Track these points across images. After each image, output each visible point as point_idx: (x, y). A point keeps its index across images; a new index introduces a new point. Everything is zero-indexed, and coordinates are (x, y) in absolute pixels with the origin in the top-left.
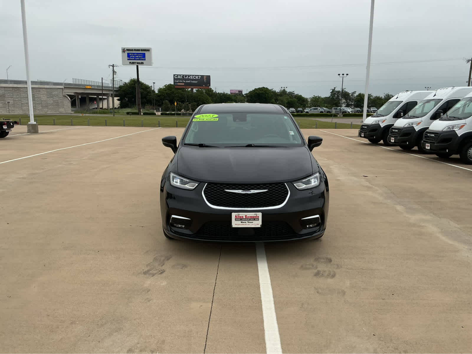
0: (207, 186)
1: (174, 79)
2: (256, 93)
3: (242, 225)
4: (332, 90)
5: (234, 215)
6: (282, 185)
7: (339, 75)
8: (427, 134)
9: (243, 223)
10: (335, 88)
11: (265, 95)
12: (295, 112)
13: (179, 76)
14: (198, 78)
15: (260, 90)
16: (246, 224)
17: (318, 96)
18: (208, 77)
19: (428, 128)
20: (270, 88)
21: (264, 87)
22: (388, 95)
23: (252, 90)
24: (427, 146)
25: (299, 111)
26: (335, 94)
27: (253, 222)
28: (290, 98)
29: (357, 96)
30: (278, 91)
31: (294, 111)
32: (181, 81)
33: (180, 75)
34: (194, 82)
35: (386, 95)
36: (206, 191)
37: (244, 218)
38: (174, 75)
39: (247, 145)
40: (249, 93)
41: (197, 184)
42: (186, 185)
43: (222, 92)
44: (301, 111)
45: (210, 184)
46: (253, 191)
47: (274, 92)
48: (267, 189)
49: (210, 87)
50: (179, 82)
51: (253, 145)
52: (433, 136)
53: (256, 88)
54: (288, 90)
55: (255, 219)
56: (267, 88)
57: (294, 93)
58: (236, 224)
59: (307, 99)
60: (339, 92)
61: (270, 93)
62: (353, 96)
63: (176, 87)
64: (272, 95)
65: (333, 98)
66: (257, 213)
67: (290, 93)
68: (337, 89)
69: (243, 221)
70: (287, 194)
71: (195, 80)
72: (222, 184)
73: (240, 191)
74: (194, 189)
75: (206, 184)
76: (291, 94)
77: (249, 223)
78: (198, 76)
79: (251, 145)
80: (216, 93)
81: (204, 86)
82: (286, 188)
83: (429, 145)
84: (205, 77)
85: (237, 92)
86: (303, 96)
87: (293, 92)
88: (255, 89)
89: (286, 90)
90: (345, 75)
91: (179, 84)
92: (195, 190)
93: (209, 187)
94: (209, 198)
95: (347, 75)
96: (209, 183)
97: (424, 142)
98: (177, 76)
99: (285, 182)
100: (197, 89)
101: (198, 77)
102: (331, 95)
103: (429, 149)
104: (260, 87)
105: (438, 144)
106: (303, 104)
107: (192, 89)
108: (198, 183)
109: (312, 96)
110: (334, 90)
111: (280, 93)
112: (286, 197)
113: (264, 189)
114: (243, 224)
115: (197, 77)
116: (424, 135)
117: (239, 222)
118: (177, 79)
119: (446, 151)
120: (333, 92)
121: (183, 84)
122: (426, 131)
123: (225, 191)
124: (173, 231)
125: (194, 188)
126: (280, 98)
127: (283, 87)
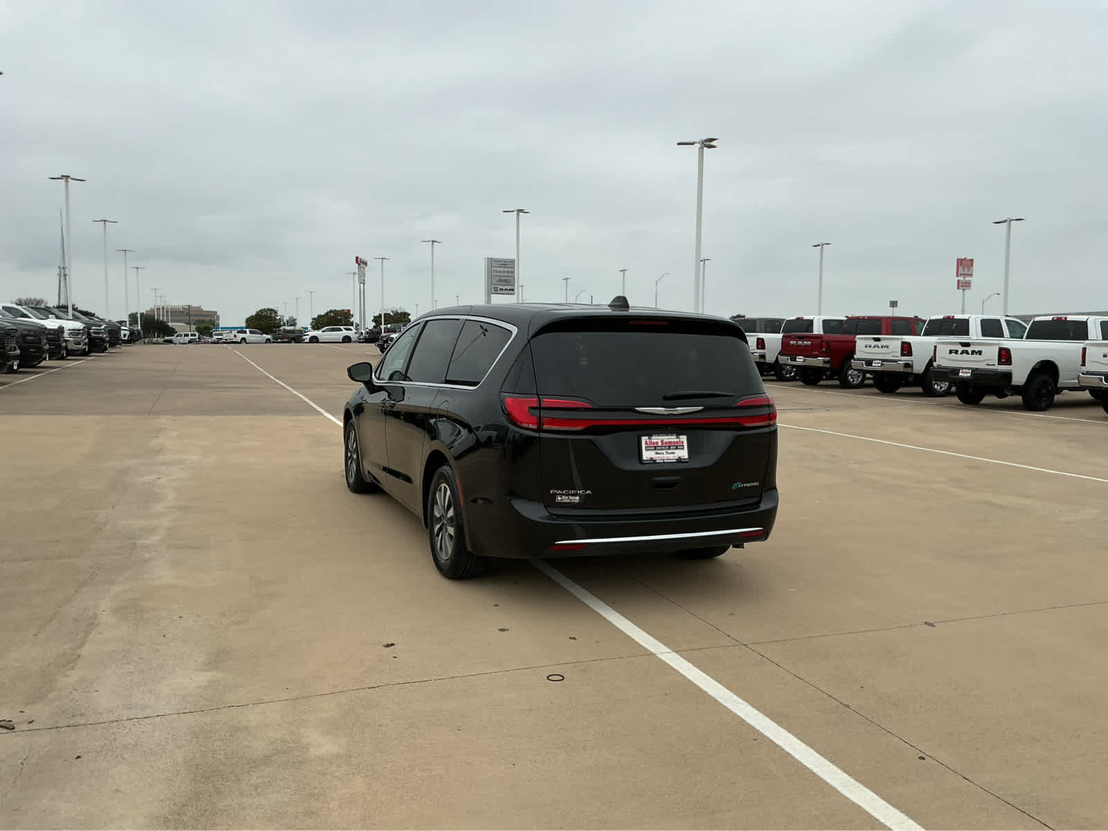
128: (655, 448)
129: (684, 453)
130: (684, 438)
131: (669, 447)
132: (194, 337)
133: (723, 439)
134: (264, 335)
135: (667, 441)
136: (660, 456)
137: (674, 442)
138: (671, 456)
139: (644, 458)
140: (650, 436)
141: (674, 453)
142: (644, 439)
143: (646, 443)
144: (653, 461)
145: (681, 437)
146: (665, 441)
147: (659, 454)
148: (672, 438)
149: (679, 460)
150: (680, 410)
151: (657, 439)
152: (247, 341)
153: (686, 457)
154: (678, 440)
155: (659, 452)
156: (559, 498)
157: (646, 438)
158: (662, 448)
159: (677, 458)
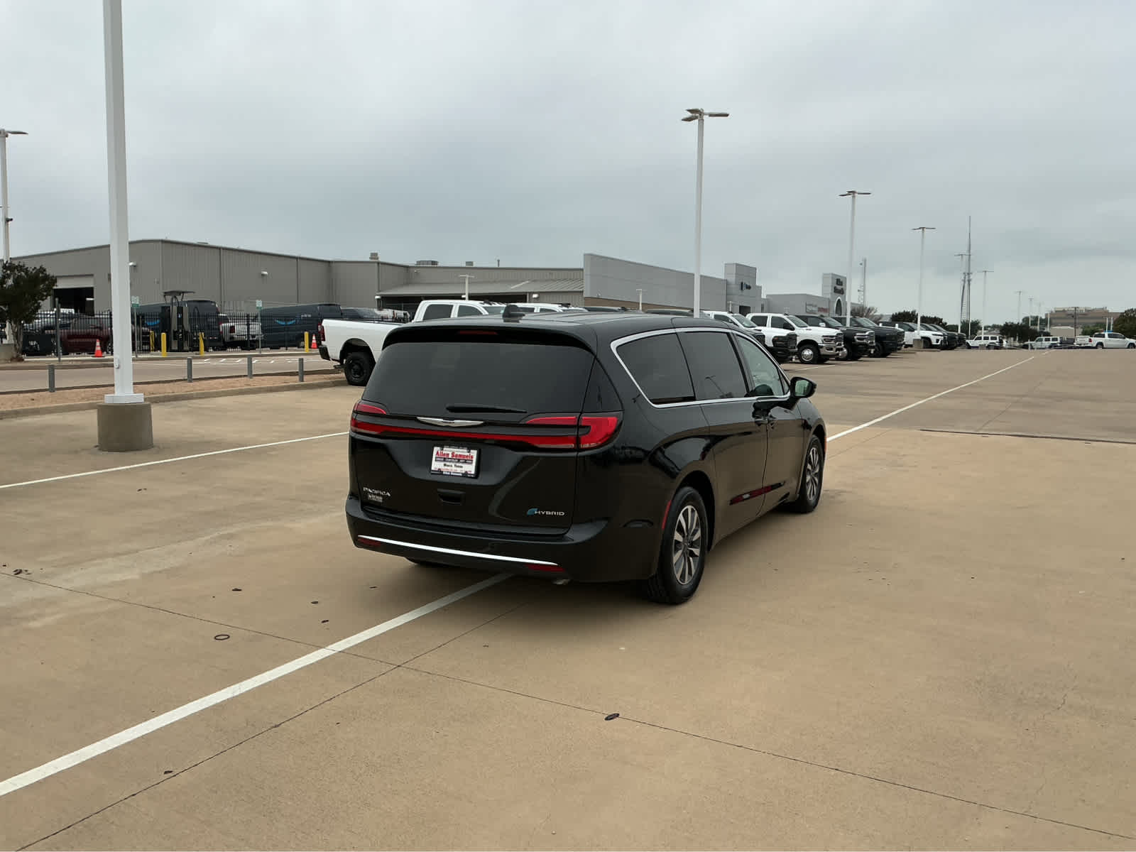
128: (445, 460)
129: (471, 469)
130: (474, 453)
131: (459, 460)
132: (1056, 342)
133: (511, 458)
134: (1127, 339)
135: (459, 453)
136: (448, 468)
137: (464, 456)
138: (459, 470)
139: (433, 468)
140: (442, 447)
141: (461, 467)
142: (436, 449)
143: (437, 453)
144: (440, 472)
145: (472, 451)
146: (456, 453)
147: (448, 466)
148: (463, 452)
149: (465, 475)
150: (458, 422)
151: (448, 451)
152: (1105, 346)
153: (473, 472)
154: (468, 454)
155: (448, 464)
156: (370, 496)
157: (439, 448)
158: (451, 460)
159: (464, 472)
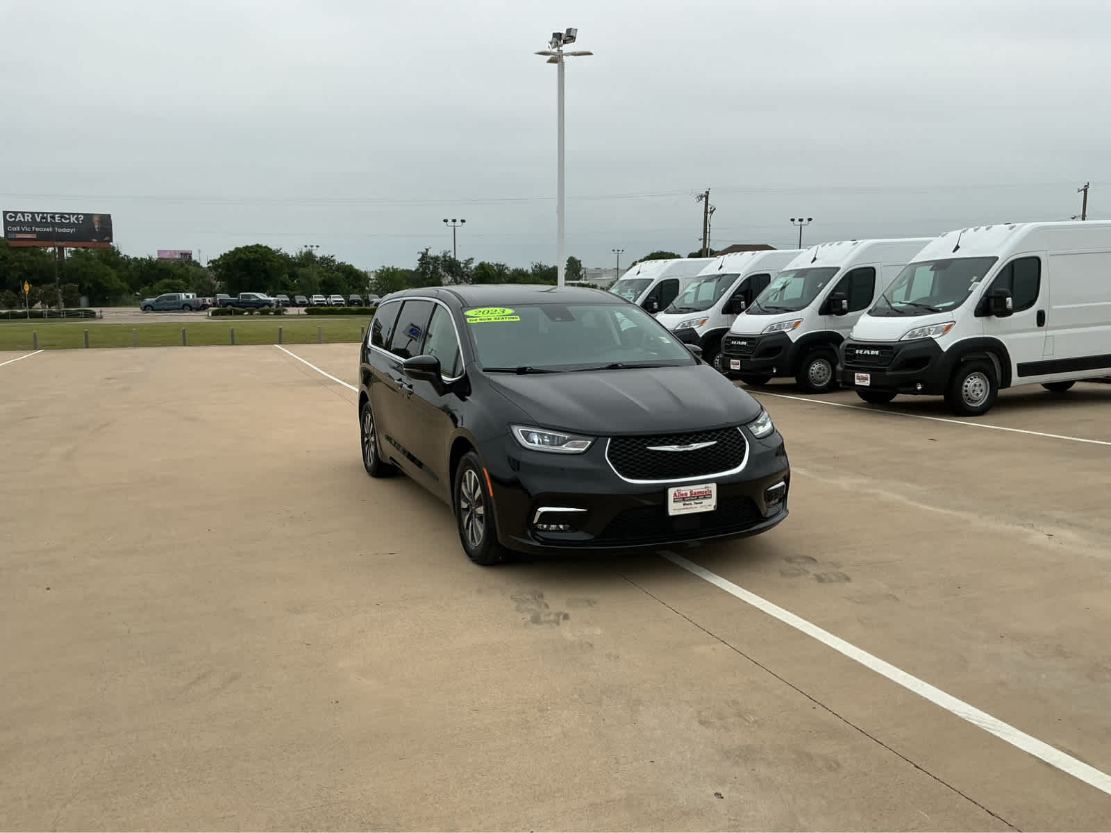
0: (611, 443)
1: (6, 223)
2: (240, 259)
3: (686, 510)
4: (421, 255)
5: (671, 492)
6: (734, 430)
7: (446, 221)
8: (730, 342)
9: (686, 506)
10: (427, 250)
11: (264, 264)
12: (344, 303)
13: (19, 215)
14: (76, 222)
15: (250, 252)
16: (691, 508)
17: (392, 268)
18: (106, 220)
19: (728, 329)
20: (274, 247)
21: (260, 244)
22: (540, 266)
23: (227, 252)
24: (733, 364)
25: (354, 301)
26: (428, 263)
27: (702, 503)
28: (326, 272)
29: (476, 268)
30: (294, 256)
31: (342, 301)
32: (28, 229)
33: (23, 213)
34: (65, 230)
35: (536, 266)
36: (612, 453)
37: (689, 495)
38: (5, 213)
39: (612, 366)
40: (219, 259)
41: (590, 442)
42: (564, 446)
43: (145, 256)
44: (358, 301)
45: (616, 438)
46: (696, 446)
47: (285, 258)
48: (715, 440)
49: (111, 243)
50: (21, 232)
51: (620, 365)
52: (744, 345)
53: (238, 246)
54: (318, 253)
55: (706, 495)
56: (266, 247)
57: (334, 261)
58: (675, 510)
59: (366, 273)
60: (436, 259)
61: (275, 260)
62: (467, 268)
63: (12, 244)
64: (282, 265)
65: (424, 273)
66: (709, 485)
67: (324, 259)
68: (432, 253)
69: (687, 503)
70: (745, 446)
71: (69, 225)
72: (638, 437)
73: (674, 448)
74: (585, 452)
75: (610, 439)
76: (327, 262)
77: (696, 506)
78: (76, 216)
79: (616, 365)
80: (129, 260)
81: (94, 240)
82: (741, 436)
83: (739, 361)
84: (96, 219)
85: (177, 257)
86: (357, 268)
87: (332, 257)
88: (237, 249)
89: (314, 252)
90: (458, 223)
91: (19, 236)
92: (587, 453)
93: (616, 445)
94: (620, 465)
95: (463, 221)
96: (614, 437)
97: (726, 358)
98: (13, 215)
99: (738, 426)
100: (73, 249)
101: (77, 219)
102: (421, 265)
103: (739, 369)
104: (250, 245)
105: (760, 359)
106: (357, 285)
107: (61, 249)
108: (593, 439)
109: (378, 267)
110: (426, 254)
111: (299, 259)
112: (744, 451)
113: (711, 440)
114: (687, 508)
115: (73, 219)
116: (723, 345)
117: (681, 505)
118: (15, 224)
119: (772, 370)
120: (424, 259)
121: (34, 236)
122: (725, 336)
123: (649, 449)
124: (541, 539)
125: (583, 449)
126: (301, 271)
127: (309, 245)
